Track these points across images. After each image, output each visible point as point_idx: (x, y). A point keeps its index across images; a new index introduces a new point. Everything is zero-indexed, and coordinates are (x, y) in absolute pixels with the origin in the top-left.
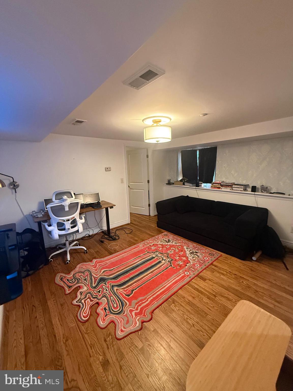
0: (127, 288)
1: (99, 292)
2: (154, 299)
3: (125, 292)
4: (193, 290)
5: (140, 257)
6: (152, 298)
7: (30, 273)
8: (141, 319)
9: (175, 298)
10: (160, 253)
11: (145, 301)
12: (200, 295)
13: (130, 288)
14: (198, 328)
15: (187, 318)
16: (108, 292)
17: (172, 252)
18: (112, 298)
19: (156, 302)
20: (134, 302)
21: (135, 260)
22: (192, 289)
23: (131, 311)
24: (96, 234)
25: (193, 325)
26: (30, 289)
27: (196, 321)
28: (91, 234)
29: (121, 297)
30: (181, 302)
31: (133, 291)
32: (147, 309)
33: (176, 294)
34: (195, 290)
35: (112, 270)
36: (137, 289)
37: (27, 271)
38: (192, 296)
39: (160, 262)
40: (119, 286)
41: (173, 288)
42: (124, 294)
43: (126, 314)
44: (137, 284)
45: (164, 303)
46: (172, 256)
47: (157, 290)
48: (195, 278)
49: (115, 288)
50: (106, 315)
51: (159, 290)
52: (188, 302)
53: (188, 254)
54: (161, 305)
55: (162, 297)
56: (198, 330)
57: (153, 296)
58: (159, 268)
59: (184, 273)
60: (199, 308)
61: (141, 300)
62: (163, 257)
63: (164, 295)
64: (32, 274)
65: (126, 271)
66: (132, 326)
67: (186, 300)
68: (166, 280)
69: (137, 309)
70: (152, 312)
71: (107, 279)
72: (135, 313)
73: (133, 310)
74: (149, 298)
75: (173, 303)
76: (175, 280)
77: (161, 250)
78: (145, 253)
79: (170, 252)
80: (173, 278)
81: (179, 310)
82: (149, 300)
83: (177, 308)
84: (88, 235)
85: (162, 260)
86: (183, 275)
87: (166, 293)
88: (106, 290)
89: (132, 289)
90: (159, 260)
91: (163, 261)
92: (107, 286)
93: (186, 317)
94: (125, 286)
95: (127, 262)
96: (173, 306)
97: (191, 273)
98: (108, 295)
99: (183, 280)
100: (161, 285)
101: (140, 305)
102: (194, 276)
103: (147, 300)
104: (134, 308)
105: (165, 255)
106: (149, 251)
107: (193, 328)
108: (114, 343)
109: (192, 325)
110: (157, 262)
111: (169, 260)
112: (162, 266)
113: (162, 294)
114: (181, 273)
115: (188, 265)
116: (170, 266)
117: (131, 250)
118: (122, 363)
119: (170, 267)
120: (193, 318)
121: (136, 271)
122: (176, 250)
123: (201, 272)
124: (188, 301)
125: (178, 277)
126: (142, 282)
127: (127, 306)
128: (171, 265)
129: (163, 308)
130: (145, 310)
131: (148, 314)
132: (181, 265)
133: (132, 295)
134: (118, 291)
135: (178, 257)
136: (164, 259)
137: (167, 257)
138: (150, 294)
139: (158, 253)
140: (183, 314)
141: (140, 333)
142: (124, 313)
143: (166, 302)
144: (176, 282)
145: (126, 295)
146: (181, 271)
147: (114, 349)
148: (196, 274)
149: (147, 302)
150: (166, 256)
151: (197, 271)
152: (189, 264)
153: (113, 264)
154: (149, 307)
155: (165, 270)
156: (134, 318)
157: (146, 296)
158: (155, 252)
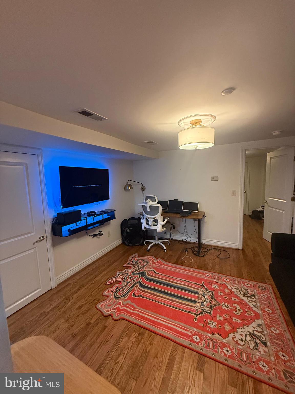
0: (141, 291)
1: (130, 278)
2: (138, 315)
3: (136, 292)
4: (169, 354)
5: (188, 282)
6: (138, 313)
7: (130, 244)
8: (114, 313)
9: (146, 335)
10: (212, 296)
11: (133, 309)
12: (165, 365)
13: (142, 293)
14: (114, 369)
15: (124, 354)
16: (132, 282)
17: (226, 308)
18: (128, 287)
19: (134, 317)
20: (129, 302)
21: (180, 281)
22: (170, 351)
23: (120, 303)
24: (194, 243)
25: (118, 363)
26: (121, 253)
27: (123, 364)
28: (188, 240)
29: (130, 292)
30: (144, 342)
31: (140, 296)
32: (125, 313)
33: (153, 333)
34: (170, 356)
35: (156, 273)
36: (143, 298)
37: (128, 243)
38: (157, 354)
39: (195, 302)
40: (142, 286)
41: (160, 328)
42: (134, 292)
43: (116, 302)
44: (149, 296)
45: (136, 325)
46: (218, 310)
47: (150, 314)
48: (195, 353)
49: (138, 285)
50: (113, 291)
51: (151, 316)
52: (146, 351)
53: (243, 329)
54: (133, 323)
55: (142, 321)
56: (113, 369)
57: (140, 312)
58: (184, 304)
59: (194, 335)
60: (142, 367)
61: (132, 306)
62: (207, 302)
63: (145, 322)
64: (131, 246)
65: (160, 282)
66: (107, 310)
67: (150, 347)
68: (168, 317)
69: (122, 307)
70: (122, 319)
71: (145, 275)
72: (119, 307)
73: (121, 305)
74: (136, 310)
75: (139, 335)
76: (174, 327)
77: (219, 295)
78: (198, 283)
79: (224, 305)
80: (175, 323)
81: (132, 342)
82: (135, 312)
83: (134, 340)
84: (186, 241)
85: (199, 303)
86: (190, 334)
87: (149, 323)
88: (134, 281)
89: (142, 294)
90: (196, 300)
91: (198, 305)
92: (138, 279)
93: (126, 352)
94: (142, 289)
95: (173, 277)
96: (135, 335)
97: (200, 344)
98: (130, 283)
99: (179, 336)
100: (158, 315)
101: (127, 307)
102: (198, 349)
103: (134, 310)
104: (123, 304)
105: (213, 302)
106: (204, 285)
107: (114, 363)
108: (93, 305)
109: (117, 361)
110: (193, 299)
111: (207, 310)
112: (188, 307)
113: (146, 319)
114: (190, 331)
115: (217, 335)
116: (194, 314)
117: (192, 272)
118: (81, 315)
119: (195, 316)
120: (126, 360)
121: (165, 288)
122: (238, 311)
123: (216, 361)
124: (148, 350)
125: (181, 328)
126: (153, 298)
127: (123, 299)
128: (198, 315)
129: (130, 327)
130: (123, 313)
131: (120, 316)
132: (210, 327)
133: (136, 297)
134: (136, 287)
135: (224, 317)
136: (204, 304)
137: (211, 306)
138: (141, 309)
139: (209, 294)
140: (128, 348)
141: (102, 317)
142: (116, 300)
143: (138, 327)
144: (171, 329)
145: (133, 294)
146: (195, 330)
147: (89, 307)
148: (204, 352)
149: (132, 311)
150: (212, 304)
151: (212, 352)
152: (220, 337)
153: (163, 271)
154: (127, 314)
155: (184, 312)
156: (114, 308)
157: (138, 307)
158: (210, 290)
